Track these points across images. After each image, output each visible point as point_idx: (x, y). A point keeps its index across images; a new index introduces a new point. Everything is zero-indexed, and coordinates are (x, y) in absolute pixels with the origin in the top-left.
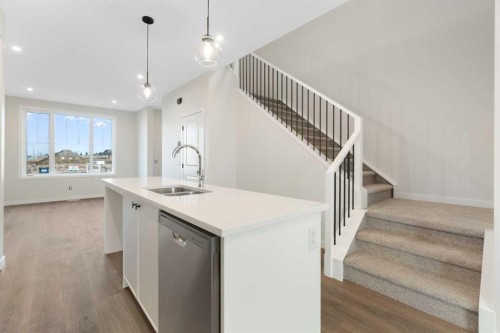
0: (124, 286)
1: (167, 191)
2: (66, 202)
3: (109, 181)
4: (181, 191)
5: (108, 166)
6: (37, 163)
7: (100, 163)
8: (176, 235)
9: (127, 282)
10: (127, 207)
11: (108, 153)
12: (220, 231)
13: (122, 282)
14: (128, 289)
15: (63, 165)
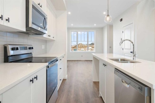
0: (100, 96)
1: (117, 60)
2: (81, 60)
3: (93, 54)
4: (123, 61)
5: (93, 49)
6: (73, 48)
7: (90, 48)
8: (124, 81)
9: (101, 94)
10: (101, 65)
11: (92, 44)
12: (152, 85)
13: (99, 94)
14: (101, 97)
15: (80, 48)
